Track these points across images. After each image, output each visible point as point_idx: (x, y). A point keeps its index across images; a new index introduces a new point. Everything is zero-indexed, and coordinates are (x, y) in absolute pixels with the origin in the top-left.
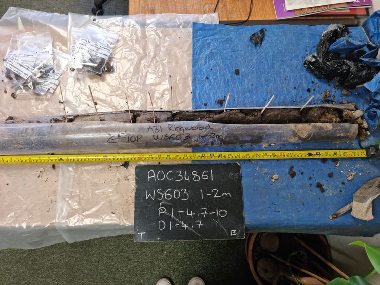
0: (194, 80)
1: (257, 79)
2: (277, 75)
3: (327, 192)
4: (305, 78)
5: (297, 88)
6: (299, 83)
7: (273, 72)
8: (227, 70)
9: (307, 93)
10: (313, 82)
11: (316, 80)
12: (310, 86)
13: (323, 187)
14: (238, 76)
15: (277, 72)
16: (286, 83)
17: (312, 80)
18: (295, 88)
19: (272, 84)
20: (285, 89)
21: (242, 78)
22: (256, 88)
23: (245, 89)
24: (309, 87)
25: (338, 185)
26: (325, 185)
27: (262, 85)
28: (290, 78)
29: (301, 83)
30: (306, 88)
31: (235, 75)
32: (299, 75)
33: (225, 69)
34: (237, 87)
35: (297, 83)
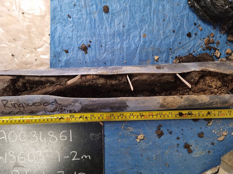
0: (53, 19)
1: (130, 19)
2: (154, 13)
3: (195, 152)
4: (187, 18)
5: (176, 31)
6: (179, 25)
7: (150, 9)
8: (94, 7)
9: (187, 38)
10: (195, 24)
11: (199, 22)
12: (192, 29)
13: (191, 148)
14: (107, 15)
15: (154, 10)
16: (163, 25)
17: (196, 22)
18: (174, 31)
19: (147, 26)
20: (161, 32)
21: (112, 18)
22: (128, 30)
23: (114, 31)
24: (191, 31)
25: (207, 146)
26: (193, 146)
27: (135, 27)
28: (169, 18)
29: (182, 25)
30: (187, 32)
31: (104, 13)
32: (181, 14)
33: (92, 5)
34: (106, 29)
35: (177, 25)
